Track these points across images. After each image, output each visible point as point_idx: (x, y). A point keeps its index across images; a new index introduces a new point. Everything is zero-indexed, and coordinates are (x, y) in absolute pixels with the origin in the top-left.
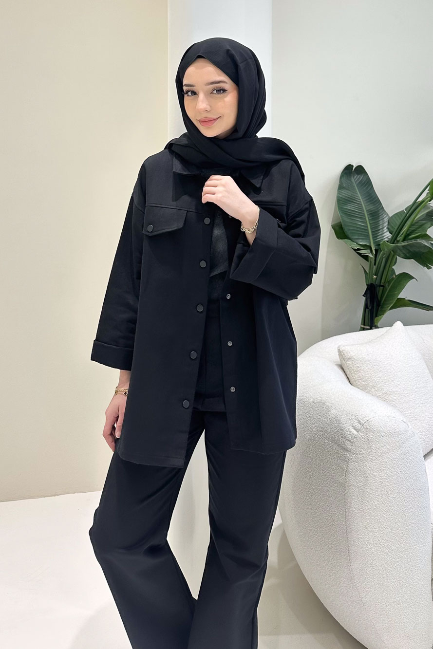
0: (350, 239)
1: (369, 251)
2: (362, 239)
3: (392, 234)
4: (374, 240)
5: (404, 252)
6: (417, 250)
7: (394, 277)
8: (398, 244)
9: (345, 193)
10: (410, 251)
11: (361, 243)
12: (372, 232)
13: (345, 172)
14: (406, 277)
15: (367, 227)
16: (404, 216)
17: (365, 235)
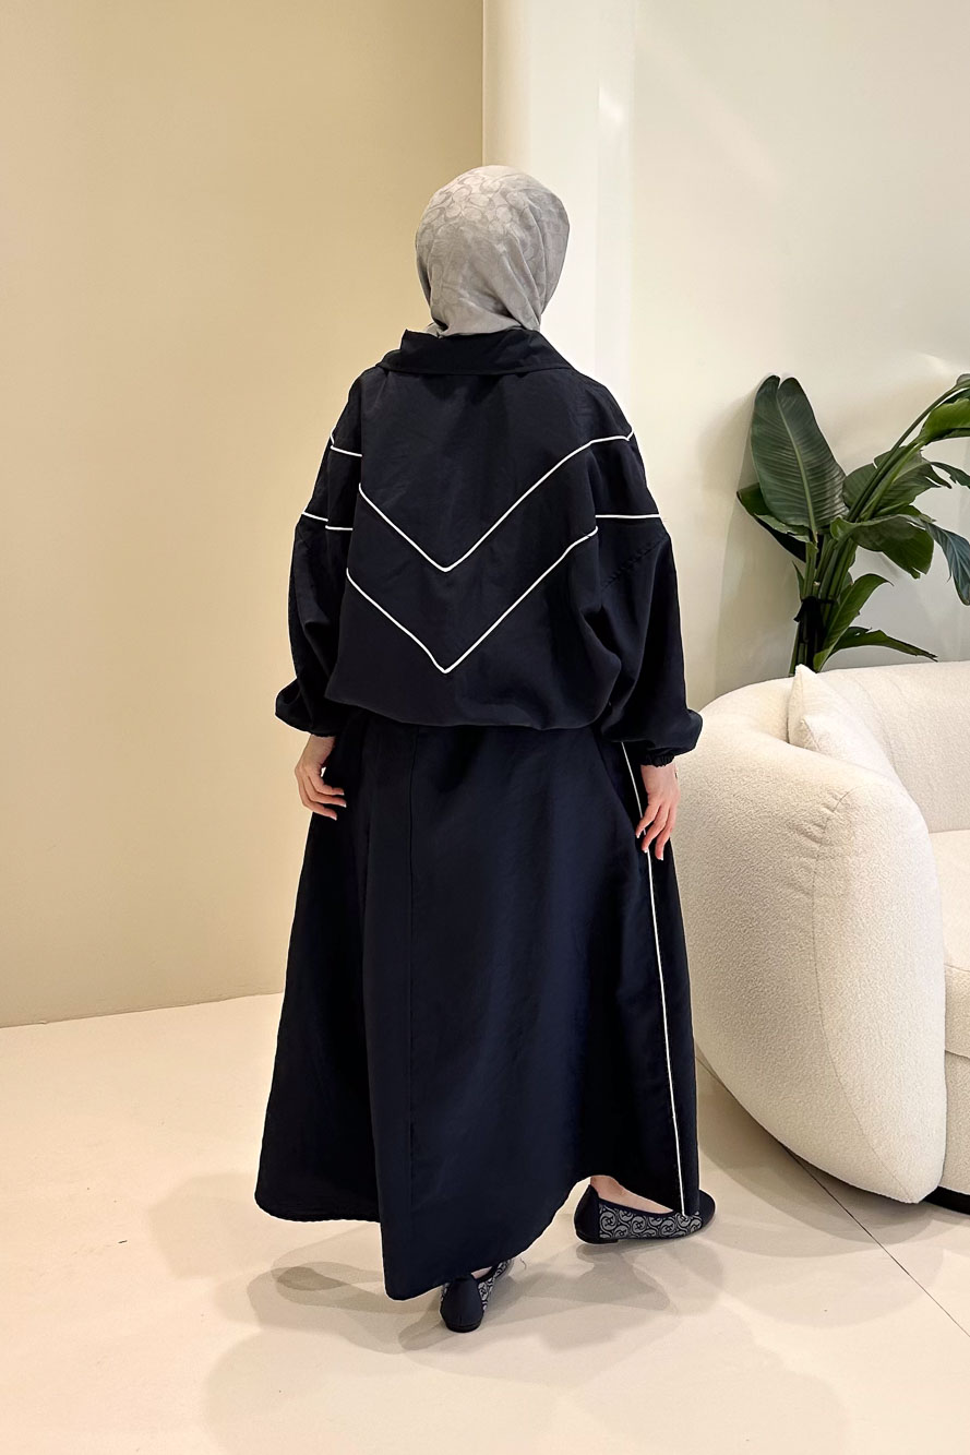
1: (807, 537)
2: (796, 516)
3: (849, 508)
4: (816, 518)
6: (897, 536)
7: (850, 584)
8: (866, 523)
9: (766, 431)
10: (881, 537)
11: (793, 523)
12: (813, 503)
13: (763, 391)
14: (872, 581)
15: (804, 494)
16: (874, 473)
17: (802, 510)
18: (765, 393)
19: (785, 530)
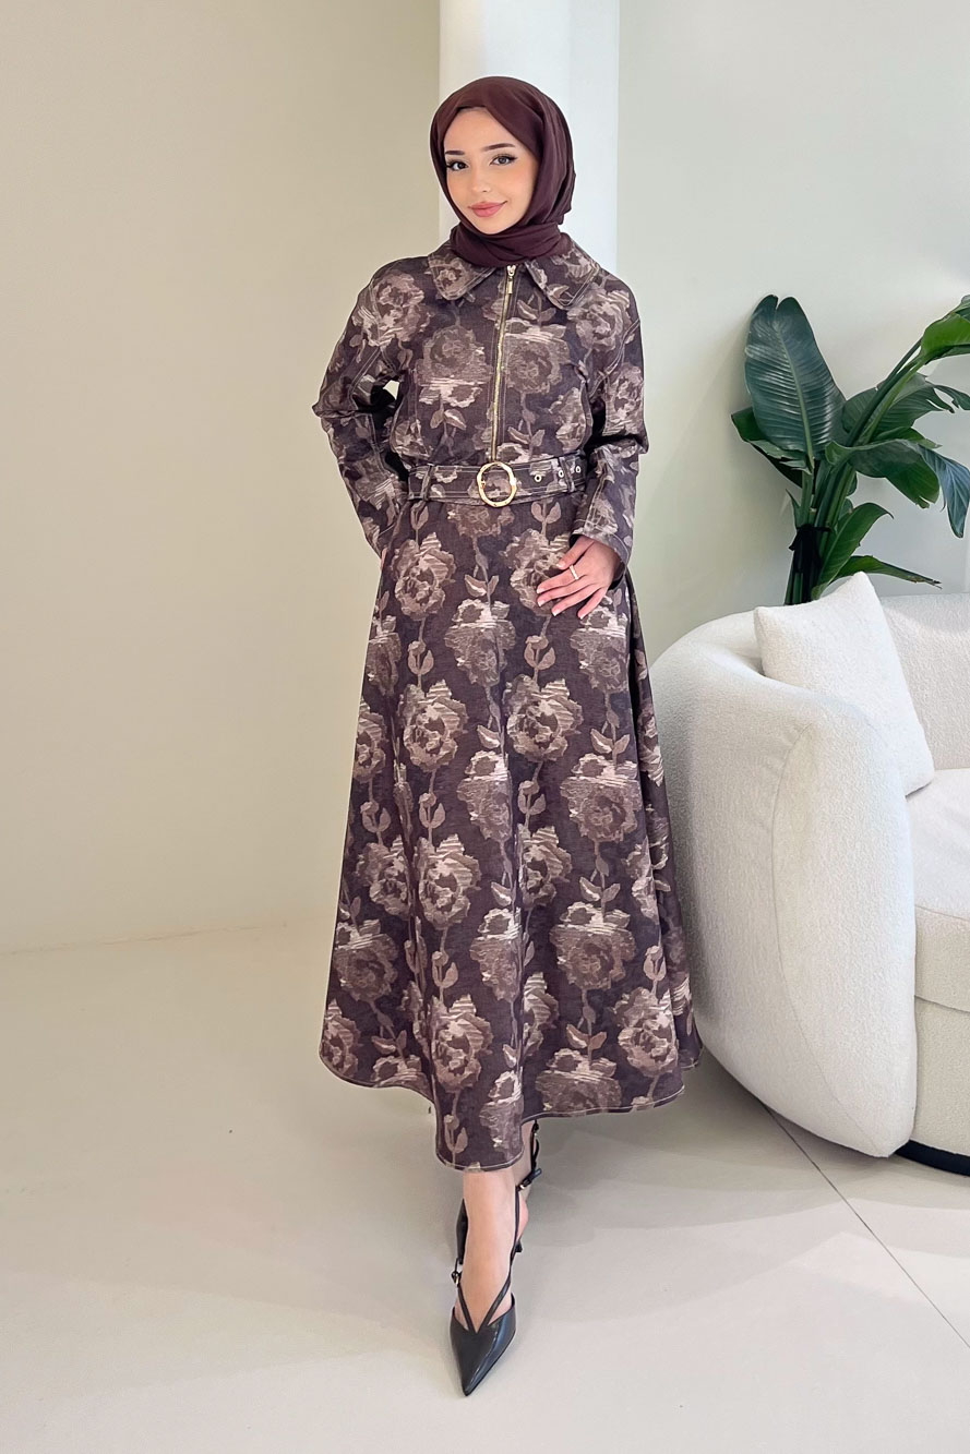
0: (767, 439)
1: (803, 462)
2: (791, 439)
3: (848, 431)
4: (813, 442)
5: (871, 464)
6: (897, 460)
7: (850, 511)
8: (861, 448)
9: (758, 351)
10: (880, 462)
11: (791, 447)
12: (811, 427)
13: (759, 310)
14: (872, 512)
15: (801, 416)
16: (873, 396)
18: (762, 313)
19: (778, 454)
